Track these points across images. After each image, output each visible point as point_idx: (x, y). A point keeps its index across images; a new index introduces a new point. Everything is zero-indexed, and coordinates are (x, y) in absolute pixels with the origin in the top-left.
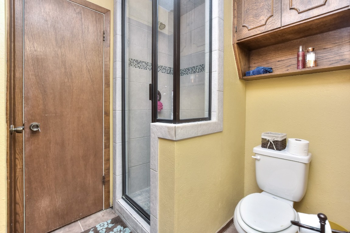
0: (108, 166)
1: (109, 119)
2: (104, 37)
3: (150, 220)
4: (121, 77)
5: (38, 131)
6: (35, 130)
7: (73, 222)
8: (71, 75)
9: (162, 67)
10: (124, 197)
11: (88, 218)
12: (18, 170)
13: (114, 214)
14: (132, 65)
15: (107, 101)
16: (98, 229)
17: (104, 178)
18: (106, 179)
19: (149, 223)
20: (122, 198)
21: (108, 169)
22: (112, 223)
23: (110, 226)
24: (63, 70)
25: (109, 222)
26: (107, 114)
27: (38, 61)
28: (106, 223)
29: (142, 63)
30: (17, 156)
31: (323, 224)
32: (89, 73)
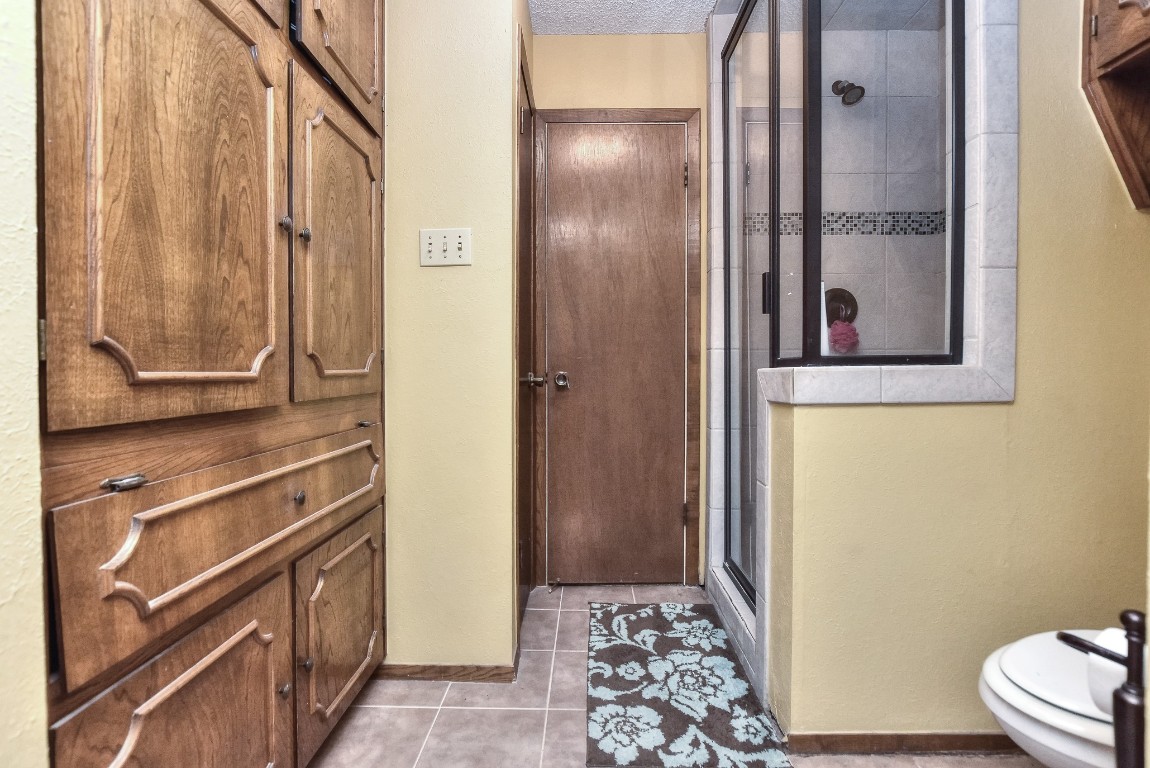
0: (695, 482)
1: (699, 371)
2: (686, 178)
3: (755, 603)
4: (722, 266)
5: (564, 388)
6: (561, 383)
7: (620, 584)
8: (620, 276)
9: (859, 217)
10: (727, 565)
11: (651, 587)
12: (539, 454)
13: (704, 598)
14: (759, 230)
15: (695, 328)
16: (662, 610)
17: (686, 508)
18: (691, 514)
19: (754, 611)
20: (724, 567)
21: (695, 491)
22: (692, 610)
23: (688, 614)
24: (606, 268)
25: (688, 606)
26: (694, 358)
27: (566, 258)
28: (680, 606)
29: (789, 219)
30: (538, 429)
31: (1135, 642)
32: (655, 268)
